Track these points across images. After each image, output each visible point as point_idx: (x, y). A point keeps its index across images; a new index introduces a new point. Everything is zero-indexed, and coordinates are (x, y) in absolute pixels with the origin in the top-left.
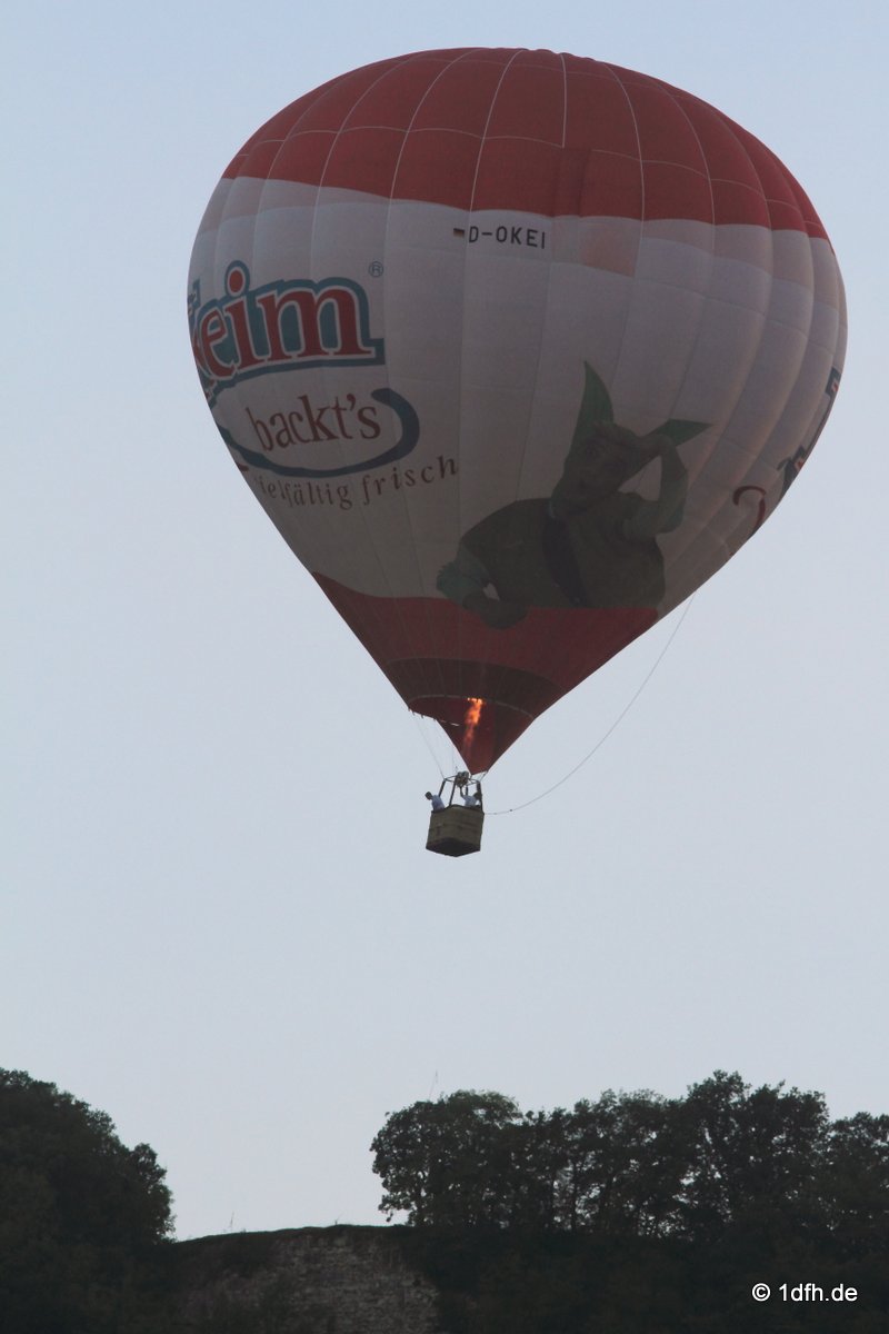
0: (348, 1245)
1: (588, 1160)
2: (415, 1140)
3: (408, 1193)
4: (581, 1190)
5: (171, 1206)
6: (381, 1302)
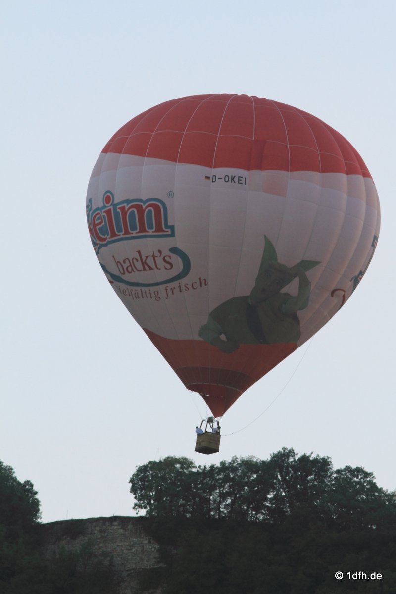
0: (119, 525)
1: (226, 487)
2: (149, 478)
3: (146, 502)
4: (223, 500)
5: (40, 508)
6: (134, 550)
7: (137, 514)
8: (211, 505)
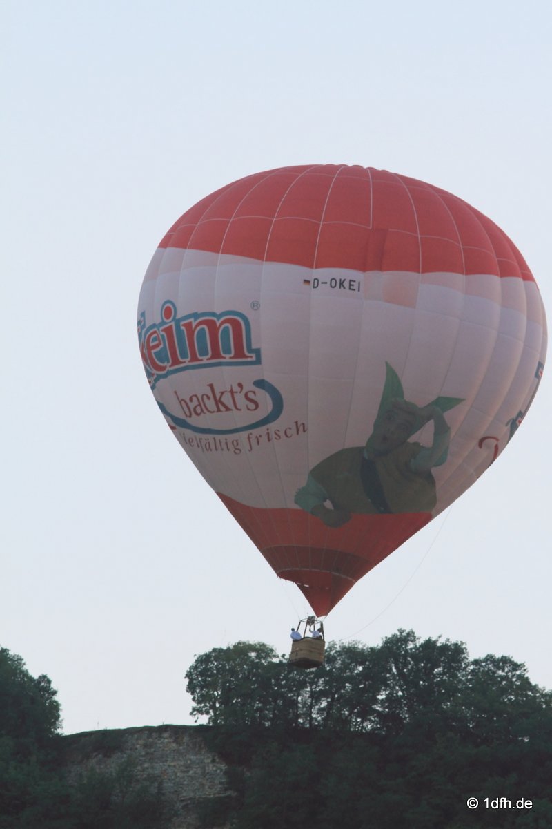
0: (170, 737)
1: (319, 684)
2: (212, 672)
3: (208, 705)
4: (315, 702)
5: (61, 713)
6: (191, 772)
7: (196, 721)
8: (299, 709)
